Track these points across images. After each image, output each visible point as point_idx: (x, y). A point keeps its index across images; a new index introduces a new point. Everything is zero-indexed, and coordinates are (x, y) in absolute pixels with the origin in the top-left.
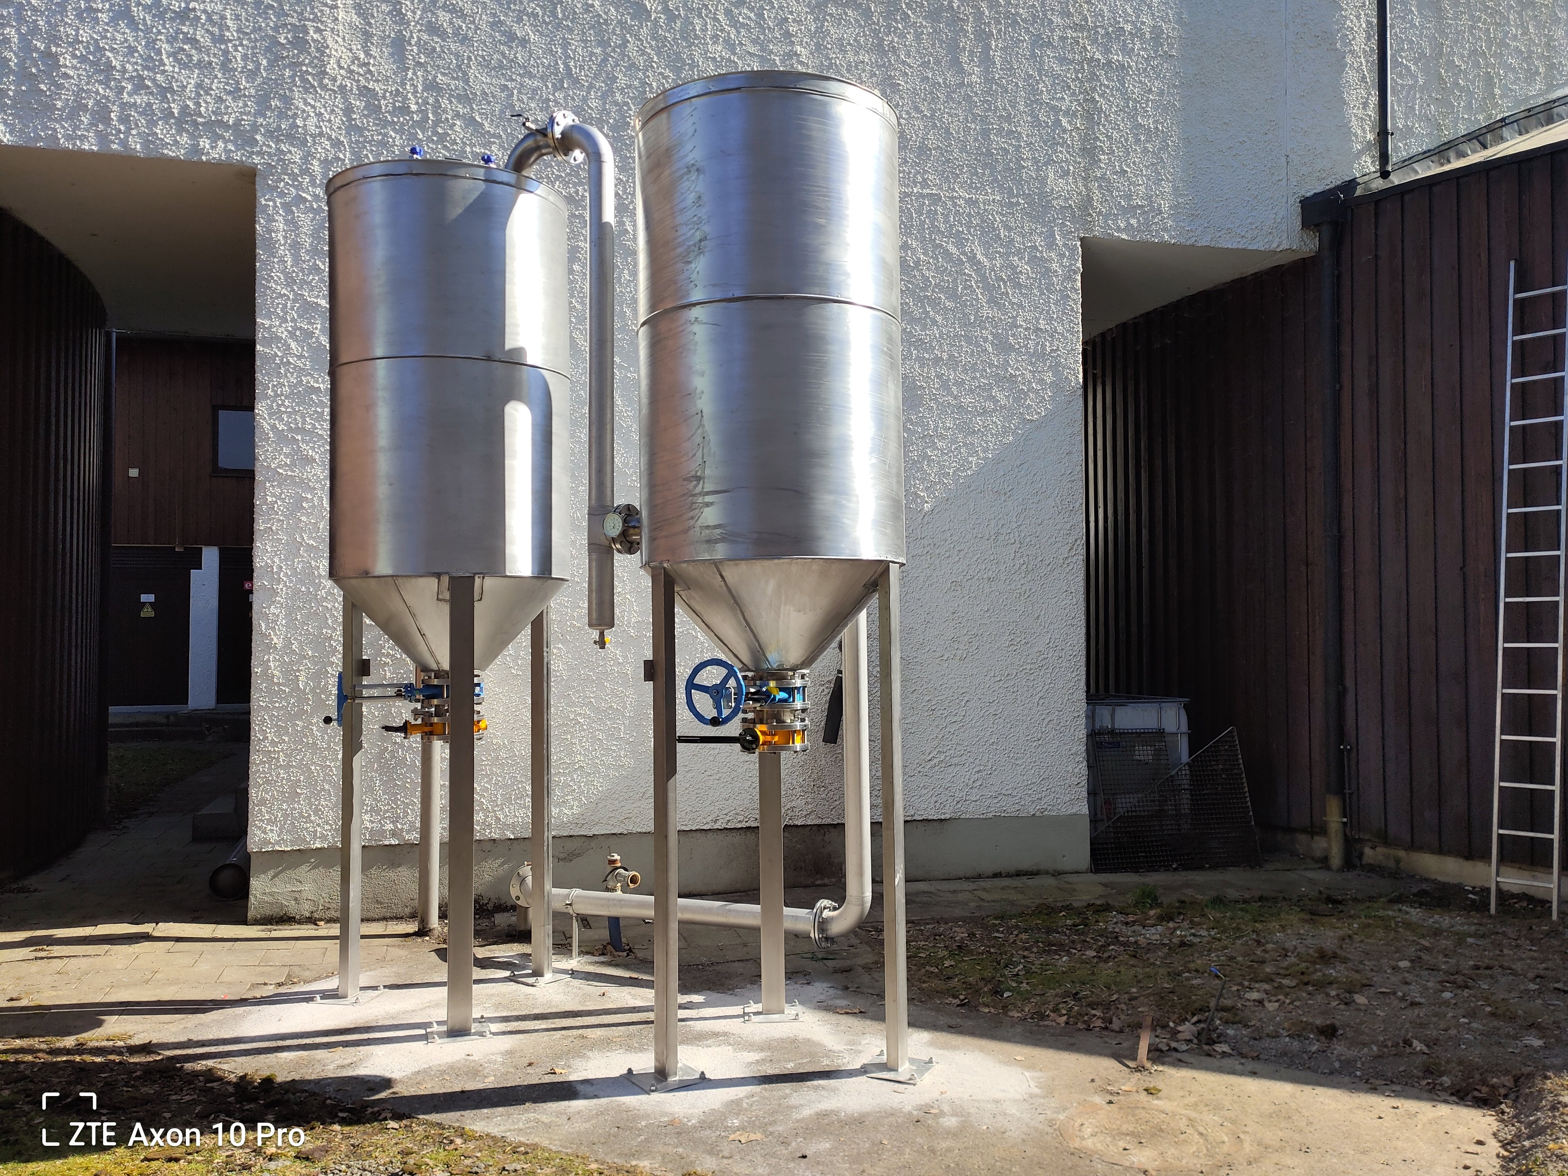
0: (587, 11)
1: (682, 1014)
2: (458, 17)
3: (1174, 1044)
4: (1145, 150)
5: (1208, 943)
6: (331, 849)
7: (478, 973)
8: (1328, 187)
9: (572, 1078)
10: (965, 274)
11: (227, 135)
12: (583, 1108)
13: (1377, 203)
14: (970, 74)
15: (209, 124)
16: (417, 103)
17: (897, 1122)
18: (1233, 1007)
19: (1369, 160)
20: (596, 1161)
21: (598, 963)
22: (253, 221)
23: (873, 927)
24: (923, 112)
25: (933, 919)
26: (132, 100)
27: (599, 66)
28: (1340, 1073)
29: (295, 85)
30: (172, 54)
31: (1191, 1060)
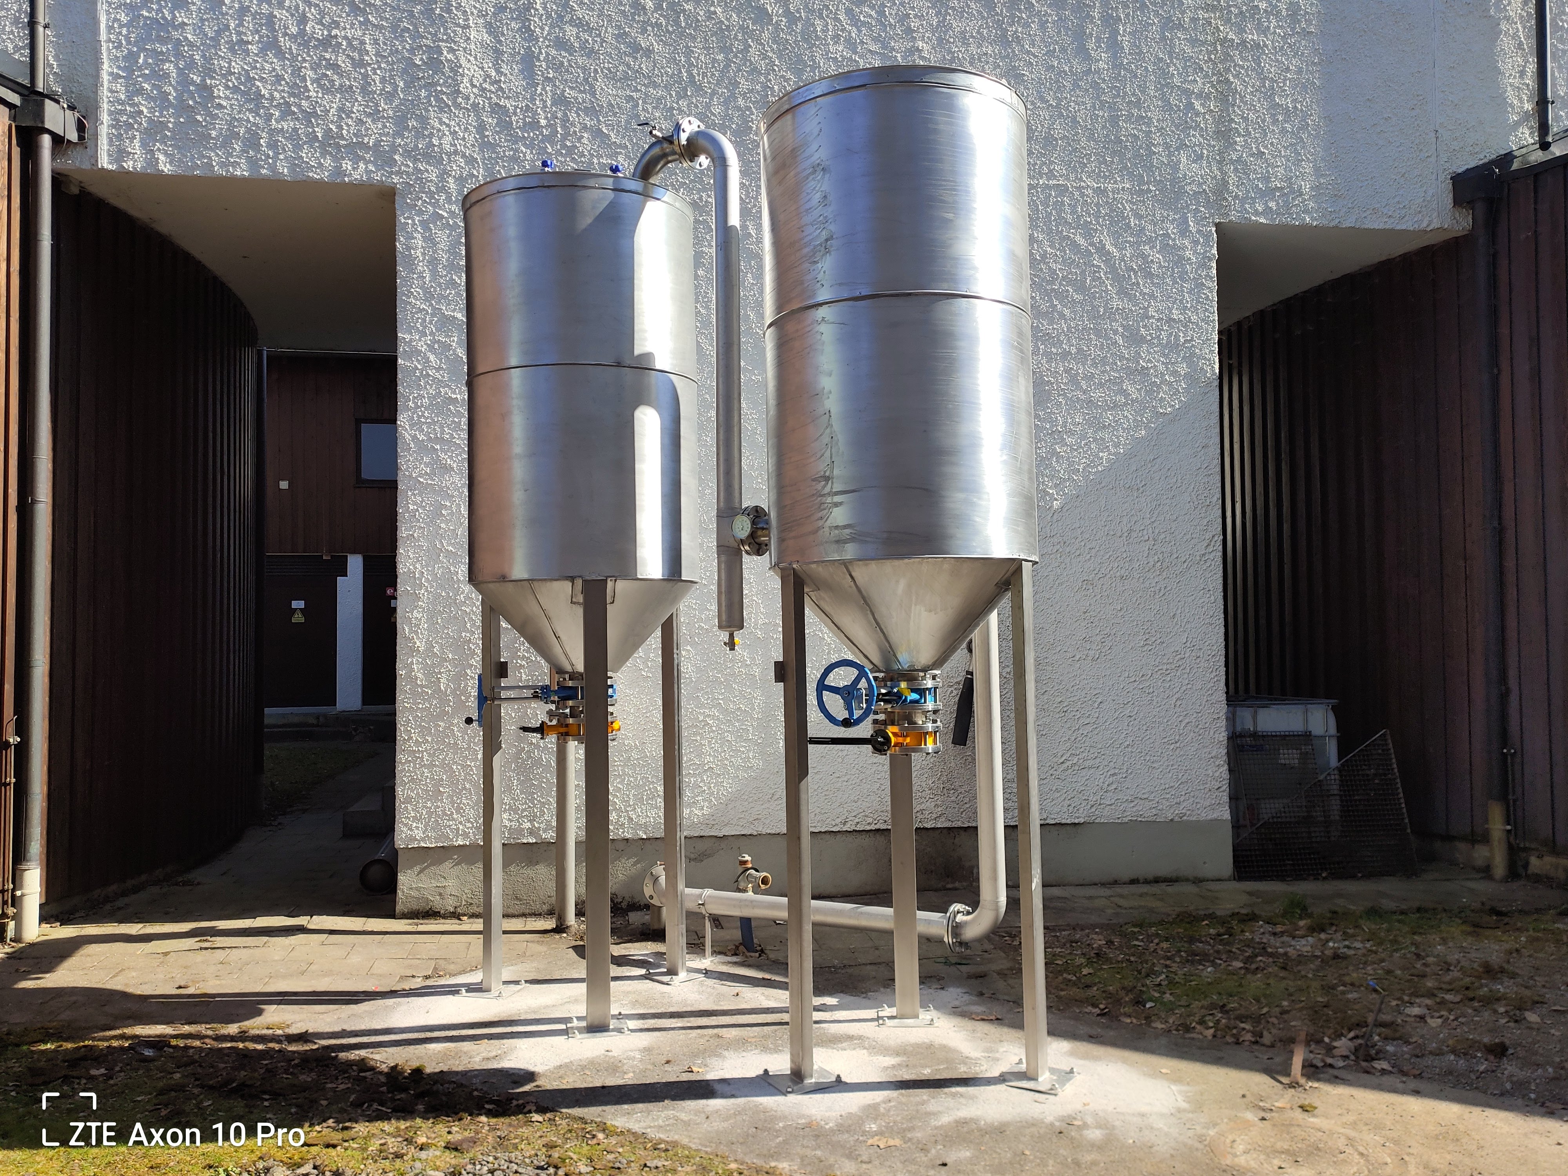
0: (709, 18)
1: (817, 1016)
2: (584, 31)
3: (1329, 1061)
4: (1283, 131)
5: (1364, 955)
6: (473, 846)
7: (615, 971)
8: (1481, 162)
9: (710, 1076)
10: (1093, 265)
11: (367, 156)
12: (721, 1108)
13: (1536, 176)
14: (1098, 61)
15: (351, 146)
16: (546, 118)
17: (1039, 1133)
18: (1393, 1023)
19: (1527, 132)
20: (736, 1160)
21: (730, 963)
22: (393, 239)
23: (1007, 932)
24: (1048, 101)
25: (1068, 925)
26: (280, 127)
27: (722, 72)
28: (1513, 1095)
29: (431, 105)
30: (316, 81)
31: (1349, 1077)
